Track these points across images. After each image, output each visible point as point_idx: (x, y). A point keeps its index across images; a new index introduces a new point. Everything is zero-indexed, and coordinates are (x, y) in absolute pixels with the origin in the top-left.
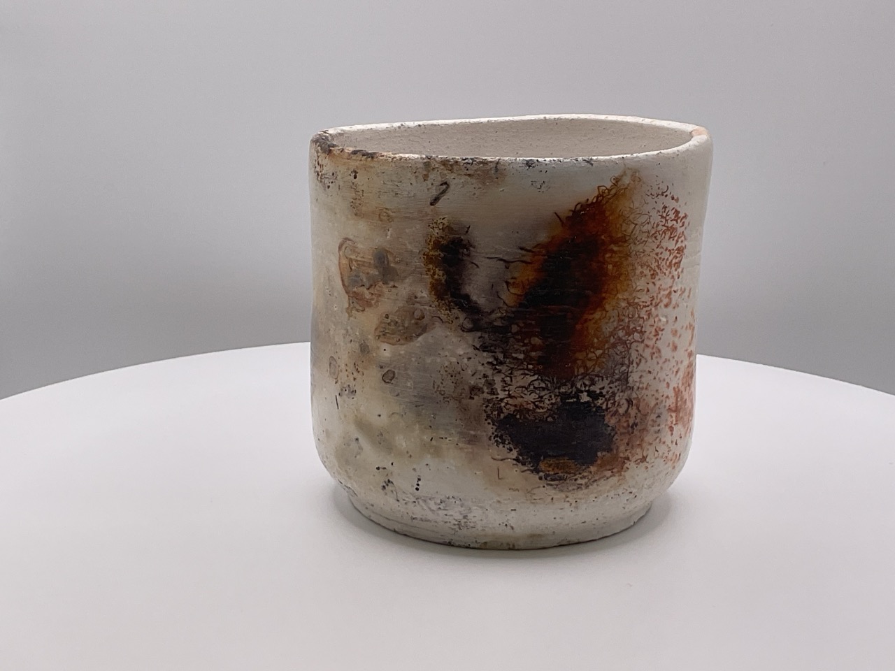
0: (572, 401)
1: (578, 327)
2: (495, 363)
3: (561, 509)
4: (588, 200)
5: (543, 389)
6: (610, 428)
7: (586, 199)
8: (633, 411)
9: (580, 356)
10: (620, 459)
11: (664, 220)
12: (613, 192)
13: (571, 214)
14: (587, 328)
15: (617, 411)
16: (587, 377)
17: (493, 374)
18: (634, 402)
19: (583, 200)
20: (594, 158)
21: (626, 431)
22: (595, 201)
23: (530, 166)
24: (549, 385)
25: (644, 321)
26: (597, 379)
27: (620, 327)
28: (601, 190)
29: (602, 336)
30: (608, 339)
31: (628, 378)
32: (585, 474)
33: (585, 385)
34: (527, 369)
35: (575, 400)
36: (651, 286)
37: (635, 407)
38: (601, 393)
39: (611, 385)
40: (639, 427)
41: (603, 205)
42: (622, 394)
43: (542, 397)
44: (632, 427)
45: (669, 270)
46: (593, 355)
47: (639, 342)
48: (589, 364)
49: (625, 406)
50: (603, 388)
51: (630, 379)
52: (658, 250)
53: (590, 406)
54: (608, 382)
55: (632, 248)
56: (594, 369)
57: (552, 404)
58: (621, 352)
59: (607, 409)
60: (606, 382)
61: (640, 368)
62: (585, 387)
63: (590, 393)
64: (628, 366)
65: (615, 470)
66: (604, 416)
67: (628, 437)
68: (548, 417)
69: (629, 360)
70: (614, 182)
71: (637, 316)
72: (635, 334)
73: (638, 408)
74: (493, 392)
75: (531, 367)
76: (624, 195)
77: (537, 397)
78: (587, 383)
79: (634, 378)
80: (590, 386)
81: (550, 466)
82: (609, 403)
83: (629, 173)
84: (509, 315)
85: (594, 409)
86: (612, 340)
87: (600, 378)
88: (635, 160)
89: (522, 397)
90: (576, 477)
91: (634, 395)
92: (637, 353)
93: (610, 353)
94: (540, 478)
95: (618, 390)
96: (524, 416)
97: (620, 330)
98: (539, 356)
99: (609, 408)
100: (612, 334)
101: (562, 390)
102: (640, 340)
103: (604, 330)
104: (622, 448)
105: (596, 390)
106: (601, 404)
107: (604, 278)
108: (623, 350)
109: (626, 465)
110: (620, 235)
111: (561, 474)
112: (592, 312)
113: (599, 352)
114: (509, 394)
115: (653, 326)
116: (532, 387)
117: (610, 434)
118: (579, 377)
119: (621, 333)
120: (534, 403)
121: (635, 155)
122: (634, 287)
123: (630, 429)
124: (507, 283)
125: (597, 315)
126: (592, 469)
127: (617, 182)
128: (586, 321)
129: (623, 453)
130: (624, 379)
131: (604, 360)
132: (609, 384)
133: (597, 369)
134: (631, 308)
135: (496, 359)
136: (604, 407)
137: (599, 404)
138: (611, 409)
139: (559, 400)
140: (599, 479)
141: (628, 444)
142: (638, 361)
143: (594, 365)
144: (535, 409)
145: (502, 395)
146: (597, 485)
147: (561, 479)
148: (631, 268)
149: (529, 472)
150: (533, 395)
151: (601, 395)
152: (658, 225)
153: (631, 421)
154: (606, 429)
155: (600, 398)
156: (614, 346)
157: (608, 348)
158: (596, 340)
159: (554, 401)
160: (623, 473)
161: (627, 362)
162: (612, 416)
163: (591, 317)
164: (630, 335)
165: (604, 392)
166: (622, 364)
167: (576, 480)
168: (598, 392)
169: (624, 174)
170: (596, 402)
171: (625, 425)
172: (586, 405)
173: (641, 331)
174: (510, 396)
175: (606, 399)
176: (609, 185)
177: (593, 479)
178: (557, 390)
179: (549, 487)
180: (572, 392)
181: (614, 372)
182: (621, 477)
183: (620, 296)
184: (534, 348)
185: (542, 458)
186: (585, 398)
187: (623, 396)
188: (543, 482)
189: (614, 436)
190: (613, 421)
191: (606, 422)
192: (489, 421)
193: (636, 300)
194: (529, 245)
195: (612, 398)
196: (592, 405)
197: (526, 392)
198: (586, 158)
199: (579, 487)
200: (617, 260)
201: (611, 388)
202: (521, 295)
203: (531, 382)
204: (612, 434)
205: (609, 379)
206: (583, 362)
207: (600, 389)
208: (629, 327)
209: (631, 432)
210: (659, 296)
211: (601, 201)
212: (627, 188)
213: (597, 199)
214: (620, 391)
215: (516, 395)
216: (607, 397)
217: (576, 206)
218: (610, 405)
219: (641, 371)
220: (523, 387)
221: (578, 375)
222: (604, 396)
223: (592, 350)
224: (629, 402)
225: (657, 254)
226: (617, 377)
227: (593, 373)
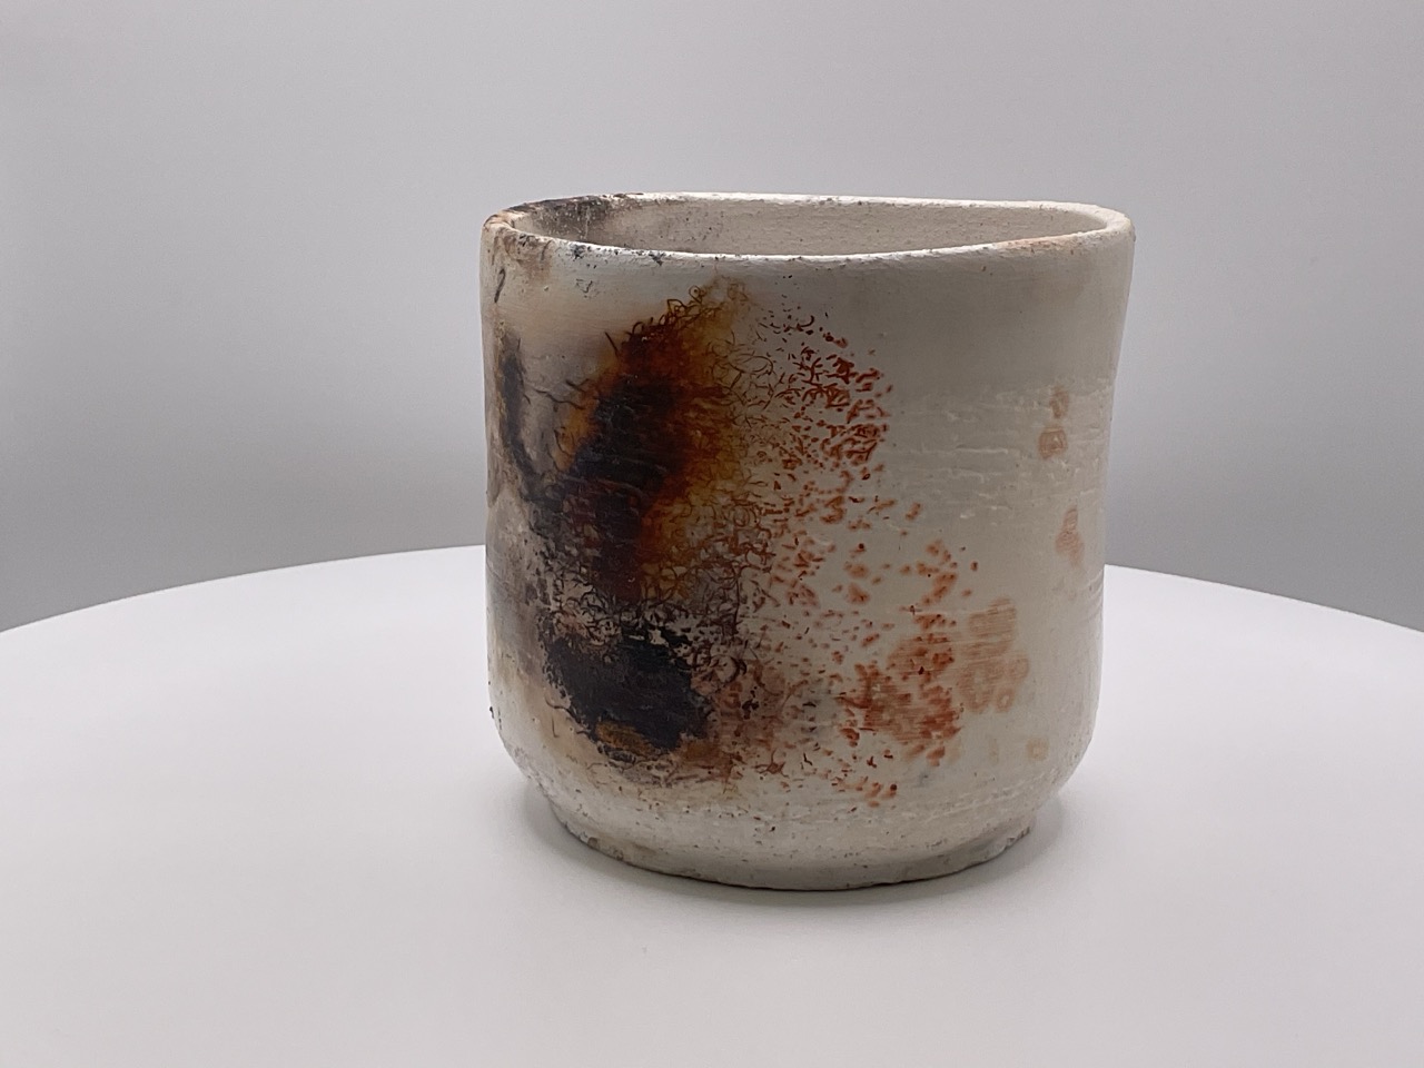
0: (637, 638)
1: (647, 522)
2: (547, 554)
3: (639, 810)
4: (652, 319)
5: (600, 610)
6: (701, 699)
7: (648, 318)
8: (747, 682)
9: (651, 569)
10: (721, 755)
11: (808, 374)
12: (695, 311)
13: (627, 339)
14: (661, 526)
15: (713, 673)
16: (661, 606)
17: (545, 572)
18: (749, 667)
19: (645, 319)
20: (668, 253)
21: (733, 711)
22: (663, 322)
23: (577, 256)
24: (607, 606)
25: (770, 537)
26: (676, 612)
27: (719, 537)
28: (672, 307)
29: (686, 545)
30: (696, 552)
31: (736, 624)
32: (663, 763)
33: (658, 619)
34: (580, 573)
35: (643, 638)
36: (784, 480)
37: (750, 676)
38: (685, 637)
39: (702, 629)
40: (760, 711)
41: (677, 331)
42: (723, 648)
43: (597, 622)
44: (746, 706)
45: (833, 459)
46: (670, 572)
47: (759, 569)
48: (664, 586)
49: (730, 670)
50: (689, 630)
51: (741, 628)
52: (799, 422)
53: (665, 654)
54: (697, 622)
55: (738, 410)
56: (672, 595)
57: (610, 636)
58: (720, 579)
59: (695, 666)
60: (692, 622)
61: (762, 612)
62: (658, 621)
63: (666, 633)
64: (737, 605)
65: (714, 771)
66: (690, 676)
67: (738, 722)
68: (604, 656)
69: (738, 595)
70: (695, 295)
71: (753, 524)
72: (750, 553)
73: (758, 679)
74: (546, 601)
75: (584, 570)
76: (713, 318)
77: (591, 620)
78: (661, 614)
79: (749, 625)
80: (665, 623)
81: (610, 734)
82: (699, 656)
83: (724, 284)
84: (560, 483)
85: (672, 661)
86: (704, 555)
87: (683, 613)
88: (742, 264)
89: (574, 615)
90: (649, 763)
91: (748, 656)
92: (755, 587)
93: (699, 575)
94: (600, 750)
95: (716, 639)
96: (577, 646)
97: (717, 541)
98: (595, 557)
99: (699, 666)
100: (703, 545)
101: (624, 618)
102: (762, 567)
103: (689, 535)
104: (727, 738)
105: (675, 629)
106: (685, 655)
107: (685, 451)
108: (726, 575)
109: (735, 769)
110: (709, 385)
111: (625, 752)
112: (667, 501)
113: (680, 570)
114: (561, 607)
115: (794, 548)
116: (585, 603)
117: (701, 709)
118: (649, 603)
119: (720, 548)
120: (588, 628)
121: (744, 257)
122: (747, 474)
123: (741, 709)
124: (557, 434)
125: (677, 509)
126: (673, 757)
127: (700, 296)
128: (658, 514)
129: (728, 746)
130: (729, 625)
131: (690, 584)
132: (698, 626)
133: (677, 596)
134: (739, 510)
135: (548, 549)
136: (690, 661)
137: (680, 655)
138: (703, 668)
139: (619, 632)
140: (687, 778)
141: (737, 734)
142: (757, 599)
143: (673, 589)
144: (589, 639)
145: (554, 606)
146: (686, 787)
147: (627, 760)
148: (736, 442)
149: (585, 736)
150: (587, 615)
151: (684, 640)
152: (792, 379)
153: (743, 699)
154: (693, 698)
155: (684, 645)
156: (707, 565)
157: (697, 567)
158: (674, 550)
159: (612, 632)
160: (730, 780)
161: (733, 597)
162: (704, 679)
163: (667, 509)
164: (738, 554)
165: (690, 636)
166: (725, 599)
167: (649, 768)
168: (679, 634)
169: (715, 283)
170: (676, 650)
171: (731, 700)
172: (659, 651)
173: (764, 551)
174: (561, 610)
175: (693, 650)
176: (686, 300)
177: (676, 775)
178: (616, 616)
179: (612, 768)
180: (637, 624)
181: (707, 608)
182: (729, 787)
183: (720, 485)
184: (589, 543)
185: (600, 718)
186: (657, 639)
187: (725, 652)
188: (602, 758)
189: (709, 713)
190: (707, 689)
191: (693, 687)
192: (542, 643)
193: (751, 499)
194: (576, 378)
195: (704, 650)
196: (670, 653)
197: (578, 609)
198: (655, 253)
199: (656, 781)
200: (709, 424)
201: (701, 632)
202: (571, 456)
203: (585, 594)
204: (706, 710)
205: (700, 618)
206: (654, 580)
207: (683, 630)
208: (735, 539)
209: (743, 715)
210: (807, 501)
211: (673, 324)
212: (718, 309)
213: (667, 320)
214: (720, 642)
215: (568, 611)
216: (696, 645)
217: (635, 326)
218: (699, 661)
219: (766, 619)
220: (575, 600)
221: (646, 600)
222: (690, 644)
223: (669, 563)
224: (739, 664)
225: (797, 428)
226: (713, 617)
227: (669, 601)
